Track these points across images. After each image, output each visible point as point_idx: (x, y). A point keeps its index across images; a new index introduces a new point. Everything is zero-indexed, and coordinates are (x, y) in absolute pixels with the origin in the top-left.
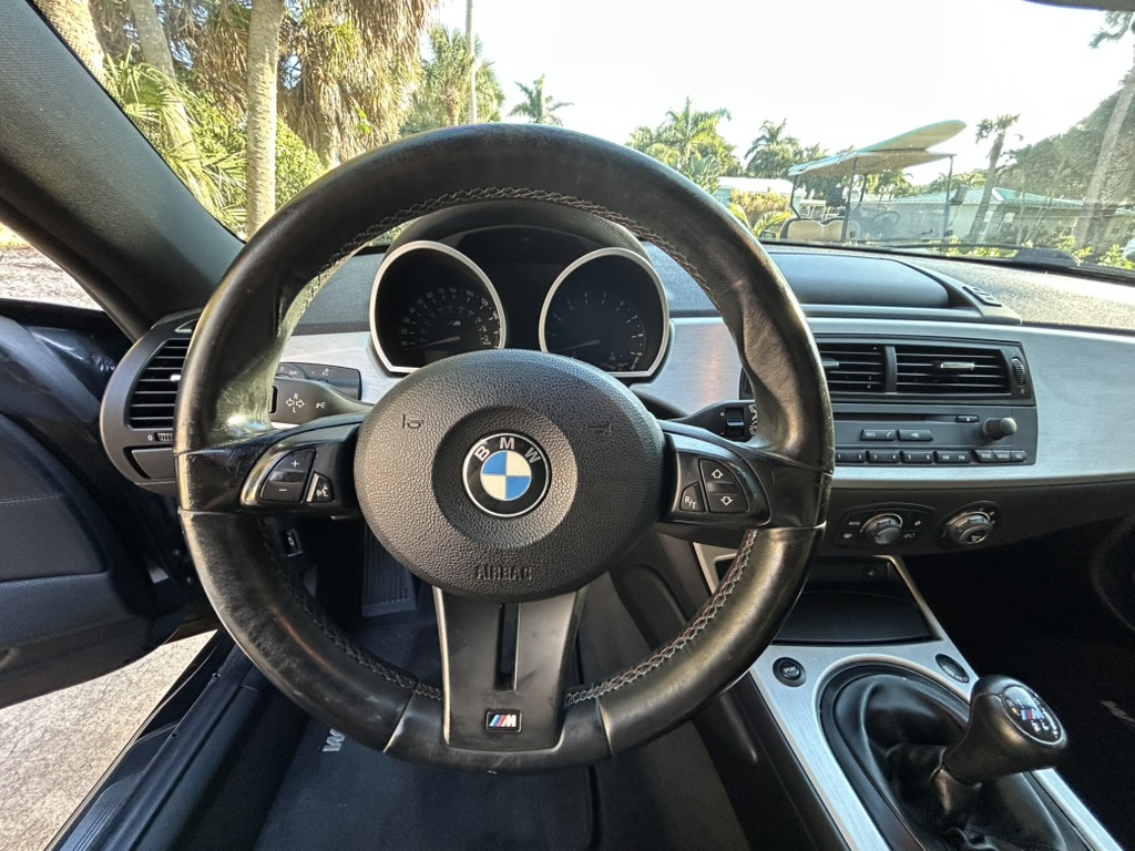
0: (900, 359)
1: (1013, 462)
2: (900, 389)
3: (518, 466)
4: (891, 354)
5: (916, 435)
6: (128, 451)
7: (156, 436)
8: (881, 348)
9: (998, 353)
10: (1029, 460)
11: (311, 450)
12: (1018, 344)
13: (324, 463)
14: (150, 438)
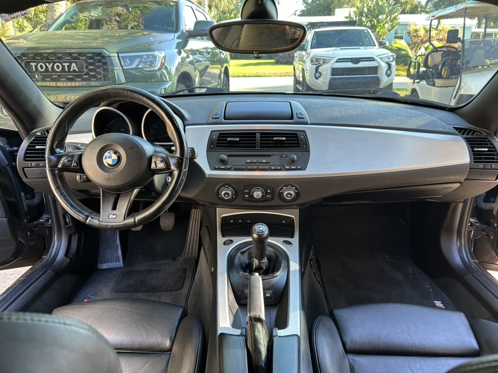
0: (261, 137)
1: (297, 169)
2: (261, 147)
3: (115, 157)
4: (258, 135)
5: (264, 161)
6: (23, 168)
7: (31, 165)
8: (255, 134)
9: (296, 134)
10: (303, 168)
11: (73, 156)
12: (304, 131)
13: (75, 159)
14: (30, 165)
